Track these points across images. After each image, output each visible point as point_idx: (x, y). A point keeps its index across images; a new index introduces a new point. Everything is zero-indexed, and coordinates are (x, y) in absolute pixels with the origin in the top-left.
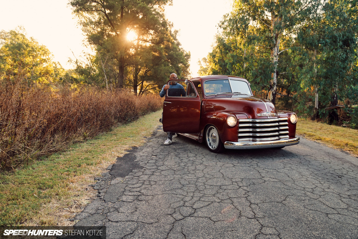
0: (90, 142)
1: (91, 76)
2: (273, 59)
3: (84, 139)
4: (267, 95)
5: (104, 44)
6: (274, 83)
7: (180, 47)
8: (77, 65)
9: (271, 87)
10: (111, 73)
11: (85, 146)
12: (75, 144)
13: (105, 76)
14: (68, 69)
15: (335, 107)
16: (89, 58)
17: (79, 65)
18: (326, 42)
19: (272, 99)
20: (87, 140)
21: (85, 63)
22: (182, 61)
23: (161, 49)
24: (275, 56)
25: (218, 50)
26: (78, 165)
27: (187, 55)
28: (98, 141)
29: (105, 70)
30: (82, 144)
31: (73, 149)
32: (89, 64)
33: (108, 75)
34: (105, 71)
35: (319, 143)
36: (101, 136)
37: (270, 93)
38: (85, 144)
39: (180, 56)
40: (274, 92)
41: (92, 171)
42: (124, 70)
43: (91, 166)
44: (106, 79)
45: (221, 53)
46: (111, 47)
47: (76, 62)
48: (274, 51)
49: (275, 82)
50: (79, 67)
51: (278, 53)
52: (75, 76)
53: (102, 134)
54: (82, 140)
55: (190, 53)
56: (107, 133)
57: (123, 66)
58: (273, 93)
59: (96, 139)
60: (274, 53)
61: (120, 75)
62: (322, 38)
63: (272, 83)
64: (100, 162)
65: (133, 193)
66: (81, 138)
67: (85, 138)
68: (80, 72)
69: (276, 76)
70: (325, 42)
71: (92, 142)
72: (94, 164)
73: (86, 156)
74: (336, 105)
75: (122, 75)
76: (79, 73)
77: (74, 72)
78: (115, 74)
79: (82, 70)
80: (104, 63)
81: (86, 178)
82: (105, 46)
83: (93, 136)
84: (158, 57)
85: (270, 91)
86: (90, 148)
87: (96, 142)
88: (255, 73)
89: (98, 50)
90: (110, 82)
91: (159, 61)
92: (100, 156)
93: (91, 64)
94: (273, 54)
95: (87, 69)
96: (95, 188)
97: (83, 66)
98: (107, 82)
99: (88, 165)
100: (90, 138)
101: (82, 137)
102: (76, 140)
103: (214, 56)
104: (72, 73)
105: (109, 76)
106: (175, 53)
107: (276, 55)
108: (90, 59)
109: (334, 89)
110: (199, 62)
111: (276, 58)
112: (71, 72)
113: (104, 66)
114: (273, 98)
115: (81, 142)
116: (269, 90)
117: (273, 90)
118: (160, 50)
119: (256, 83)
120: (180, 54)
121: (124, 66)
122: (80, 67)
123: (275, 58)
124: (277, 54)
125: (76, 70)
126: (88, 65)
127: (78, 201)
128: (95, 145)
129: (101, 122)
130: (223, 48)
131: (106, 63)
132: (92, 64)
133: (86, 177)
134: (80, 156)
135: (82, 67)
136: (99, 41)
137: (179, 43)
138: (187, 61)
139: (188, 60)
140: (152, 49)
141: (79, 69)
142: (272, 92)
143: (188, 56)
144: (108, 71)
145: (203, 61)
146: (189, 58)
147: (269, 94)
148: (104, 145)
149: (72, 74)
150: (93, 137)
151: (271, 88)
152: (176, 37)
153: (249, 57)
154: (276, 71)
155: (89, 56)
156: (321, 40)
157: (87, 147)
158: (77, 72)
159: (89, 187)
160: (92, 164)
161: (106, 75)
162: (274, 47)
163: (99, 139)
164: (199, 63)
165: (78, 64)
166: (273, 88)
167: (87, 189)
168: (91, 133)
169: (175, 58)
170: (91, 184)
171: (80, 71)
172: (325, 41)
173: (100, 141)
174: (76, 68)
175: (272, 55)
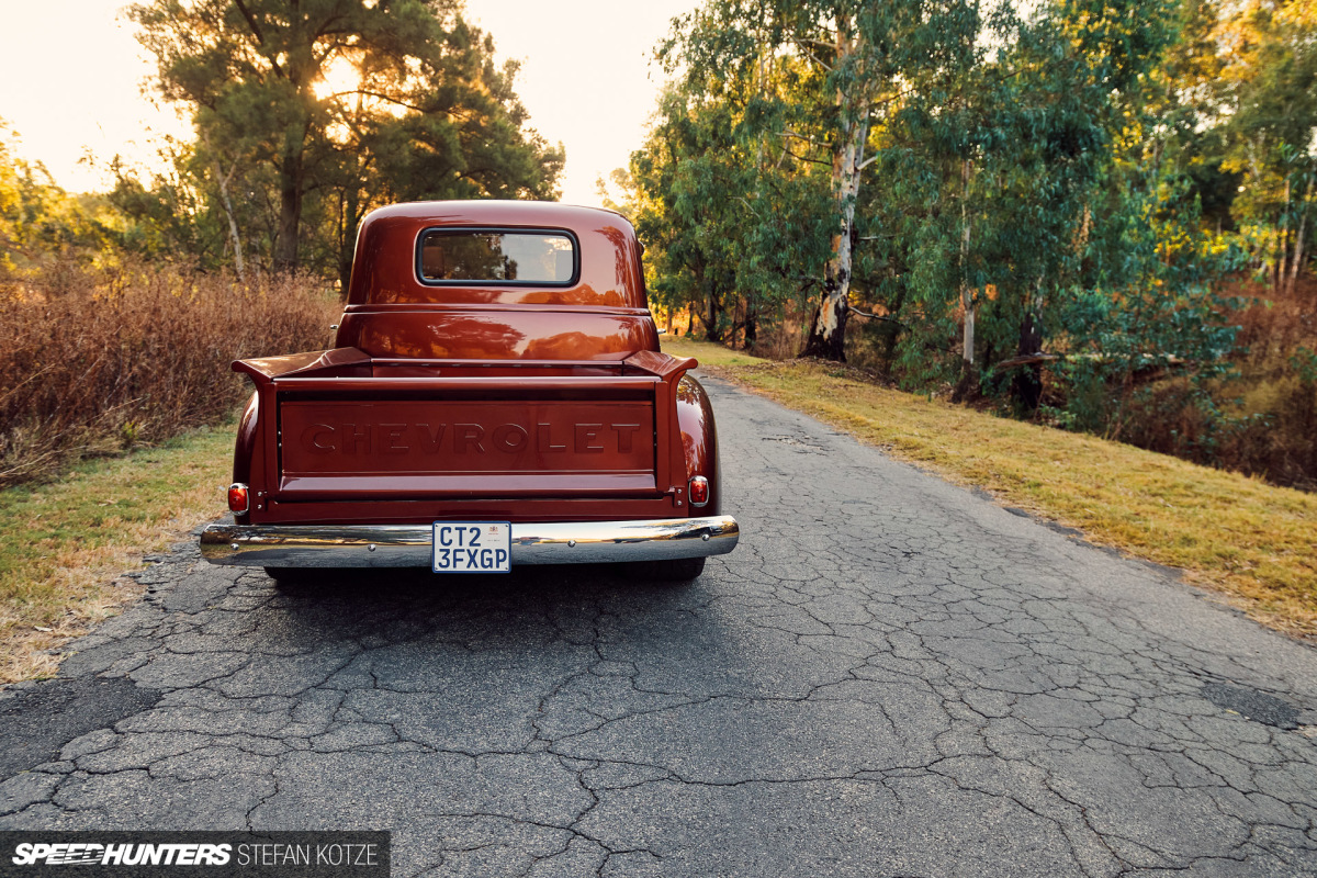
0: (147, 457)
1: (175, 222)
2: (839, 186)
3: (125, 447)
4: (818, 314)
5: (222, 101)
6: (842, 272)
7: (525, 125)
8: (119, 177)
9: (832, 286)
10: (254, 214)
11: (125, 468)
12: (90, 461)
13: (232, 224)
14: (81, 192)
15: (1030, 359)
16: (167, 152)
17: (124, 178)
18: (995, 138)
19: (835, 326)
20: (134, 451)
21: (151, 170)
22: (526, 177)
23: (445, 131)
24: (847, 175)
25: (662, 142)
26: (91, 521)
27: (549, 157)
28: (176, 453)
29: (232, 202)
30: (116, 462)
31: (82, 475)
32: (168, 178)
33: (244, 220)
34: (229, 206)
35: (921, 470)
36: (191, 438)
37: (827, 306)
38: (127, 460)
39: (519, 159)
40: (841, 304)
41: (138, 538)
42: (299, 203)
43: (137, 525)
44: (236, 239)
45: (673, 155)
46: (251, 114)
47: (116, 165)
48: (844, 157)
49: (847, 267)
50: (124, 185)
51: (859, 164)
52: (108, 221)
53: (193, 432)
54: (116, 451)
55: (562, 148)
56: (212, 431)
57: (297, 191)
58: (837, 306)
59: (170, 447)
60: (846, 164)
61: (287, 222)
62: (983, 124)
63: (837, 272)
64: (170, 513)
65: (256, 592)
66: (114, 443)
67: (128, 444)
68: (132, 206)
69: (848, 245)
70: (990, 138)
71: (154, 456)
72: (148, 519)
73: (124, 496)
74: (1035, 351)
75: (293, 224)
76: (125, 208)
77: (104, 204)
78: (270, 219)
79: (137, 197)
80: (227, 175)
81: (115, 555)
82: (226, 112)
83: (159, 437)
84: (434, 157)
85: (827, 300)
86: (142, 474)
87: (169, 455)
88: (772, 233)
89: (203, 122)
90: (250, 251)
91: (441, 177)
92: (174, 498)
93: (176, 176)
94: (840, 168)
95: (160, 196)
96: (141, 580)
97: (141, 182)
98: (238, 248)
99: (129, 520)
100: (147, 446)
101: (117, 440)
102: (95, 447)
103: (646, 166)
104: (97, 206)
105: (249, 228)
106: (502, 148)
107: (851, 171)
108: (173, 155)
109: (1030, 298)
110: (600, 183)
111: (849, 184)
112: (91, 202)
113: (227, 187)
114: (839, 324)
115: (114, 456)
116: (825, 296)
117: (839, 296)
118: (442, 132)
119: (778, 268)
120: (518, 152)
121: (303, 188)
122: (130, 184)
123: (846, 184)
124: (856, 169)
125: (113, 197)
126: (163, 180)
127: (80, 610)
128: (161, 465)
129: (193, 391)
130: (681, 135)
131: (234, 175)
132: (181, 177)
133: (118, 553)
134: (101, 496)
135: (139, 187)
136: (203, 90)
137: (523, 110)
138: (552, 179)
139: (557, 173)
140: (412, 127)
141: (126, 193)
142: (833, 303)
143: (556, 159)
144: (245, 206)
145: (614, 180)
146: (555, 168)
147: (825, 310)
148: (196, 467)
149: (99, 210)
150: (160, 440)
151: (830, 289)
152: (510, 86)
153: (754, 177)
154: (849, 230)
155: (167, 143)
156: (980, 128)
157: (131, 470)
158: (117, 204)
159: (124, 579)
160: (141, 519)
161: (237, 223)
162: (846, 144)
163: (180, 446)
164: (598, 189)
165: (122, 171)
166: (837, 288)
167: (114, 584)
168: (152, 426)
169: (500, 167)
170: (132, 571)
171: (129, 199)
172: (992, 134)
173: (181, 454)
174: (113, 190)
175: (836, 170)
